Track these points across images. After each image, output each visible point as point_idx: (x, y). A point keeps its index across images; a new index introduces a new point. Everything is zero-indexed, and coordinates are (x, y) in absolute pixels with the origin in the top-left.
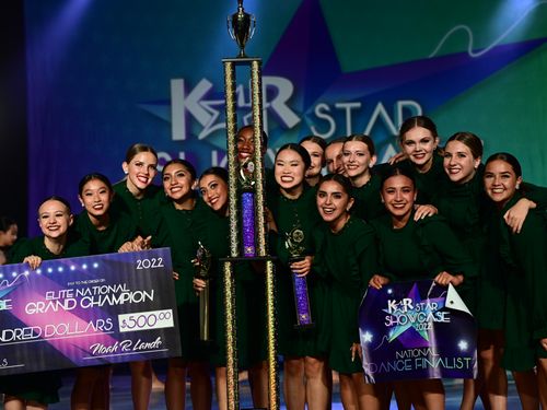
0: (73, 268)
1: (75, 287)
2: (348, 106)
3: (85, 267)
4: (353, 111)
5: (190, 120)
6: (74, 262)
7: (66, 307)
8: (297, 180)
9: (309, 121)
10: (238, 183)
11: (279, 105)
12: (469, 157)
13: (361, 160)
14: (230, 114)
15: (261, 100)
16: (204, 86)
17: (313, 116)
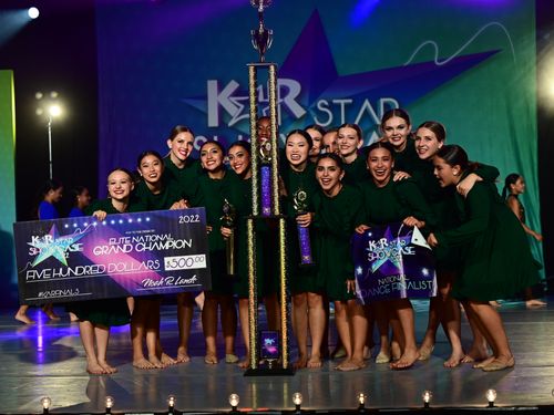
0: (130, 221)
1: (132, 235)
2: (343, 102)
3: (139, 220)
4: (346, 105)
5: (222, 111)
6: (132, 217)
7: (124, 251)
8: (303, 158)
9: (312, 113)
10: (258, 159)
11: (290, 101)
12: (434, 140)
13: (351, 142)
14: (253, 106)
15: (276, 96)
16: (233, 86)
17: (316, 109)
